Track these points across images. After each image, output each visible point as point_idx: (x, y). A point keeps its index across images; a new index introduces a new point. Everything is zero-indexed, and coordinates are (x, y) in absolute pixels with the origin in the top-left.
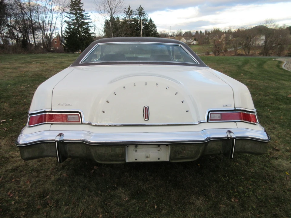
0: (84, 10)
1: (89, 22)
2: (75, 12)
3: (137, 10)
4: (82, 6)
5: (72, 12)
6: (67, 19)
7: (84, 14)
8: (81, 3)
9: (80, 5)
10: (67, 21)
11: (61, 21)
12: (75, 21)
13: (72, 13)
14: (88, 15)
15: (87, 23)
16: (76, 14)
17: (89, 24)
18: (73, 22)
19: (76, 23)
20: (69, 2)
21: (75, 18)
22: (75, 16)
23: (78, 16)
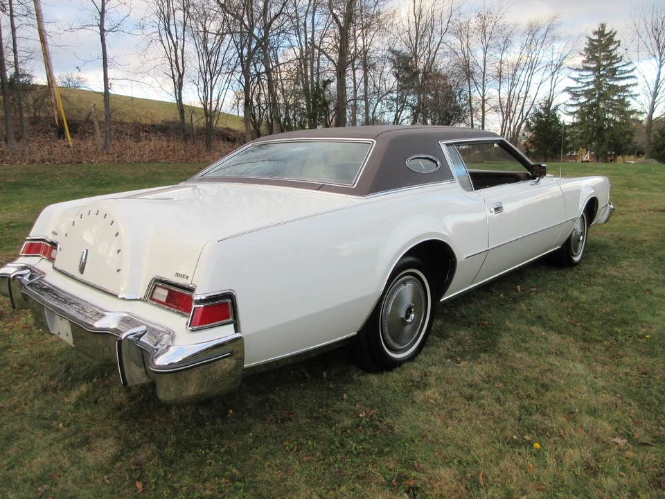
0: (621, 57)
1: (627, 86)
2: (595, 66)
4: (616, 48)
5: (588, 65)
6: (573, 84)
7: (618, 67)
8: (616, 42)
9: (611, 47)
10: (572, 88)
11: (551, 90)
12: (592, 87)
13: (588, 69)
14: (629, 68)
15: (623, 89)
16: (596, 70)
17: (630, 89)
18: (586, 88)
19: (593, 90)
20: (584, 44)
21: (592, 79)
22: (594, 74)
23: (601, 73)
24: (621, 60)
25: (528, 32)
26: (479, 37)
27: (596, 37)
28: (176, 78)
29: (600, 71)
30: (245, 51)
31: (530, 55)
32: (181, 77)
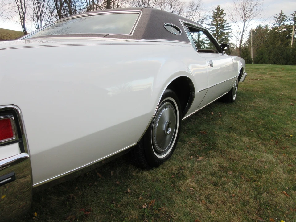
0: (226, 20)
1: (229, 33)
2: (216, 23)
3: (292, 15)
4: (224, 16)
5: (213, 23)
7: (225, 24)
8: (224, 14)
9: (222, 16)
12: (215, 32)
13: (213, 25)
14: (229, 25)
15: (227, 34)
16: (216, 25)
17: (229, 34)
19: (215, 34)
20: (211, 14)
21: (215, 29)
22: (216, 27)
23: (218, 27)
24: (226, 22)
25: (190, 6)
26: (169, 7)
27: (216, 11)
28: (21, 15)
29: (218, 26)
30: (59, 3)
31: (191, 17)
32: (24, 14)
